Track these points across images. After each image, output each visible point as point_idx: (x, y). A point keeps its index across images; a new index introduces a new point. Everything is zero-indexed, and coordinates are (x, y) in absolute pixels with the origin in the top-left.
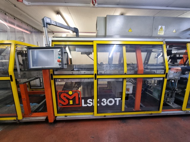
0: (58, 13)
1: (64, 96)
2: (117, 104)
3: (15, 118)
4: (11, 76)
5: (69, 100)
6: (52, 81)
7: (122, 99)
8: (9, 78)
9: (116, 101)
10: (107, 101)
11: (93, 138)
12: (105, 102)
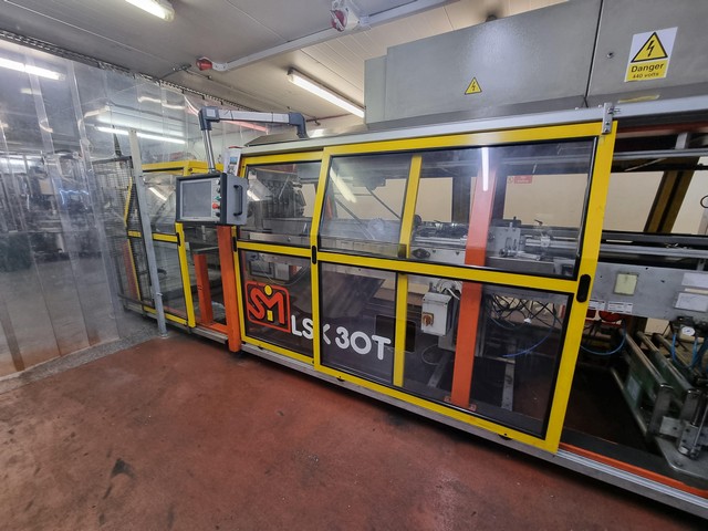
0: (291, 69)
1: (257, 296)
2: (381, 356)
3: (184, 322)
4: (178, 235)
5: (266, 308)
6: (236, 254)
7: (393, 345)
8: (175, 239)
9: (375, 344)
10: (349, 337)
11: (282, 414)
12: (347, 339)
